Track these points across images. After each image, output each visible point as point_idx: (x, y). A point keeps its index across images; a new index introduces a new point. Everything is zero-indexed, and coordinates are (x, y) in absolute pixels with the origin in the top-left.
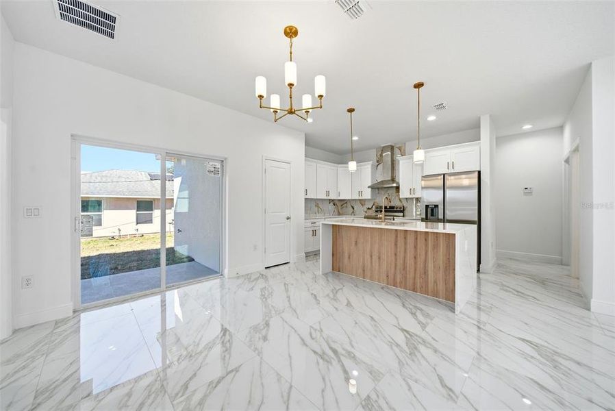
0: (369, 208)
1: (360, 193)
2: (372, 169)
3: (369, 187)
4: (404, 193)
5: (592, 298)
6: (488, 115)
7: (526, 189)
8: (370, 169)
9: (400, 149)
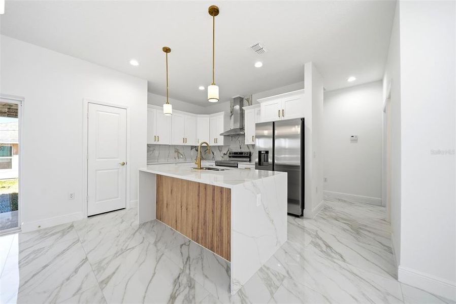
0: (225, 154)
1: (216, 140)
2: (225, 118)
3: (221, 135)
4: (248, 141)
5: (400, 264)
6: (311, 63)
7: (353, 136)
8: (223, 119)
9: (248, 100)
